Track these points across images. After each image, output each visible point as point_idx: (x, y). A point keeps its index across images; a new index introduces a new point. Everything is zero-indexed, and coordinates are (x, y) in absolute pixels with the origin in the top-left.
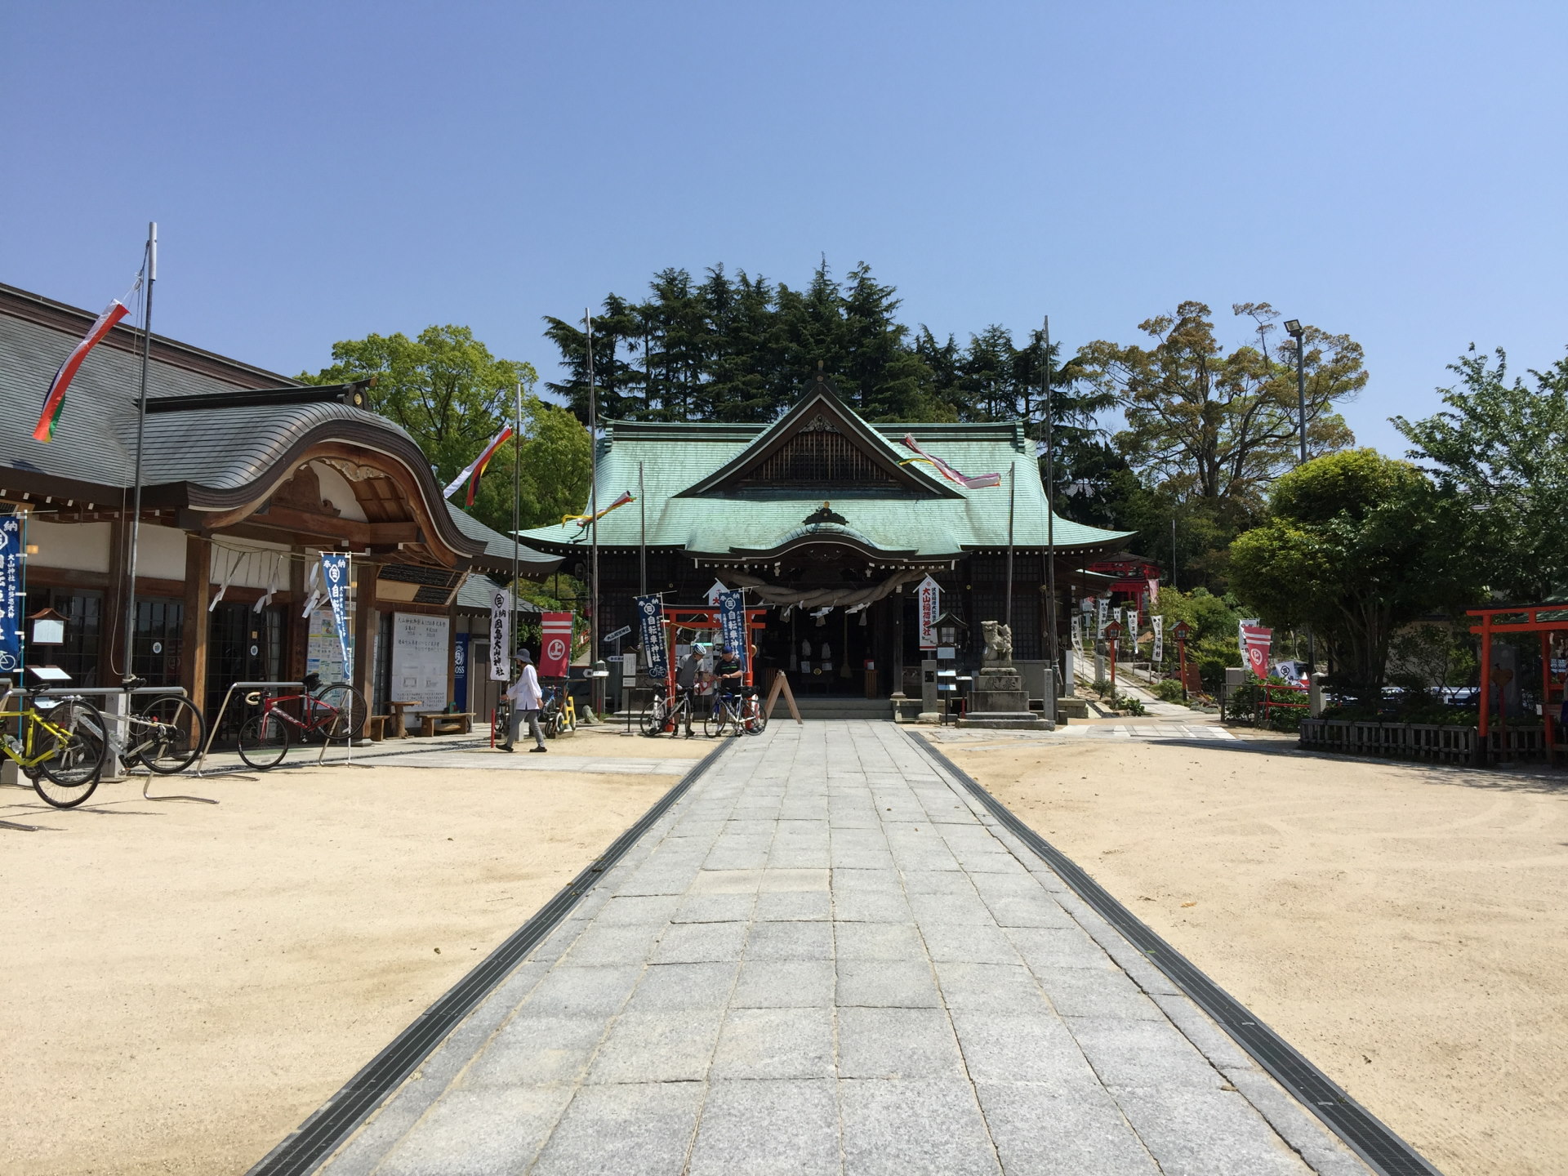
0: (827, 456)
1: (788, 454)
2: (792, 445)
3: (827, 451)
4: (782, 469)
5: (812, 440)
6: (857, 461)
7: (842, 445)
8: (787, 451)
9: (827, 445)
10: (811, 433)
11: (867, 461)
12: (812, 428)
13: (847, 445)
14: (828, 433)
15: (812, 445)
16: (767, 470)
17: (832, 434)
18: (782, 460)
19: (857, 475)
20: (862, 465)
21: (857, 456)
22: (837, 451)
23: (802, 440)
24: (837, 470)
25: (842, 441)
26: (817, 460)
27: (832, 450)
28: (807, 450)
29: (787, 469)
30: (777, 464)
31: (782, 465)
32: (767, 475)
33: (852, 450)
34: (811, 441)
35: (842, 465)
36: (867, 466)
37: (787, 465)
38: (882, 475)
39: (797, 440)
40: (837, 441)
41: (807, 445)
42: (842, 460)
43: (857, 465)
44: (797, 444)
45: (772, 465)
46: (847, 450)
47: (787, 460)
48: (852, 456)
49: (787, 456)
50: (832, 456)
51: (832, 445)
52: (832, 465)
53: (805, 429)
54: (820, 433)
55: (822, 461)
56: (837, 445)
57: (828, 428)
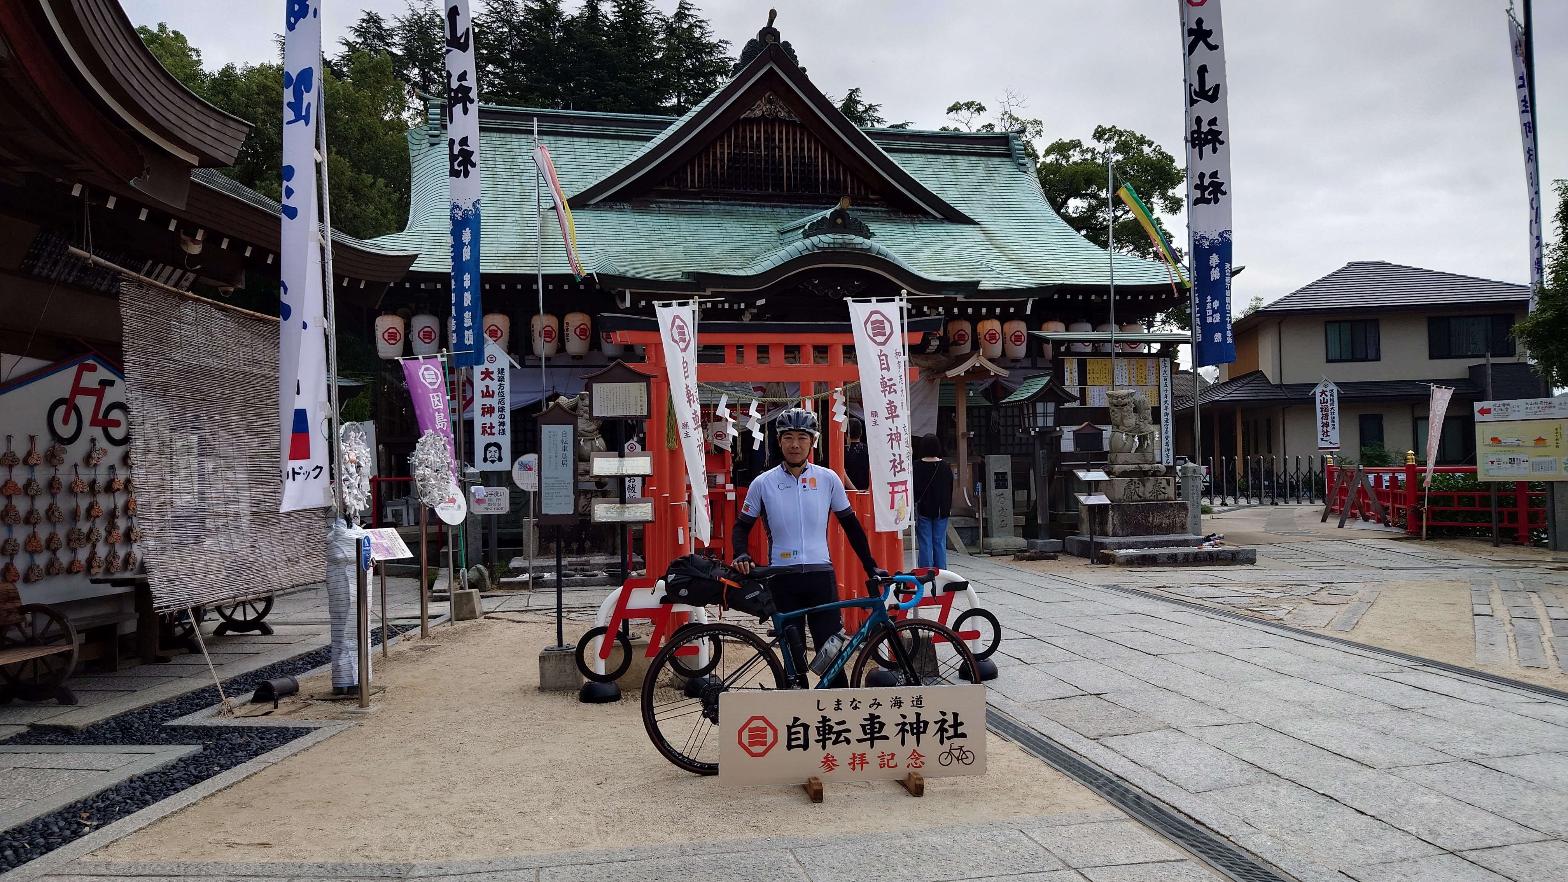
0: (781, 156)
1: (724, 151)
2: (729, 137)
3: (781, 149)
4: (715, 174)
5: (759, 132)
6: (824, 165)
7: (802, 141)
8: (722, 146)
9: (781, 140)
10: (757, 121)
11: (838, 166)
12: (759, 113)
13: (809, 142)
14: (782, 121)
15: (759, 139)
16: (693, 174)
17: (789, 124)
18: (715, 160)
19: (824, 187)
20: (831, 172)
21: (823, 158)
22: (795, 149)
23: (744, 131)
24: (796, 179)
25: (802, 134)
26: (766, 162)
27: (788, 149)
28: (752, 147)
29: (722, 174)
30: (707, 166)
31: (715, 167)
32: (693, 181)
33: (816, 150)
34: (757, 134)
35: (803, 172)
36: (838, 173)
37: (722, 167)
38: (859, 188)
39: (737, 130)
40: (795, 134)
41: (751, 138)
42: (803, 164)
43: (824, 172)
44: (737, 137)
45: (700, 166)
46: (809, 149)
47: (722, 160)
48: (816, 158)
49: (722, 153)
50: (788, 157)
51: (788, 141)
52: (788, 171)
53: (747, 114)
54: (770, 121)
55: (774, 162)
56: (795, 141)
57: (782, 114)
